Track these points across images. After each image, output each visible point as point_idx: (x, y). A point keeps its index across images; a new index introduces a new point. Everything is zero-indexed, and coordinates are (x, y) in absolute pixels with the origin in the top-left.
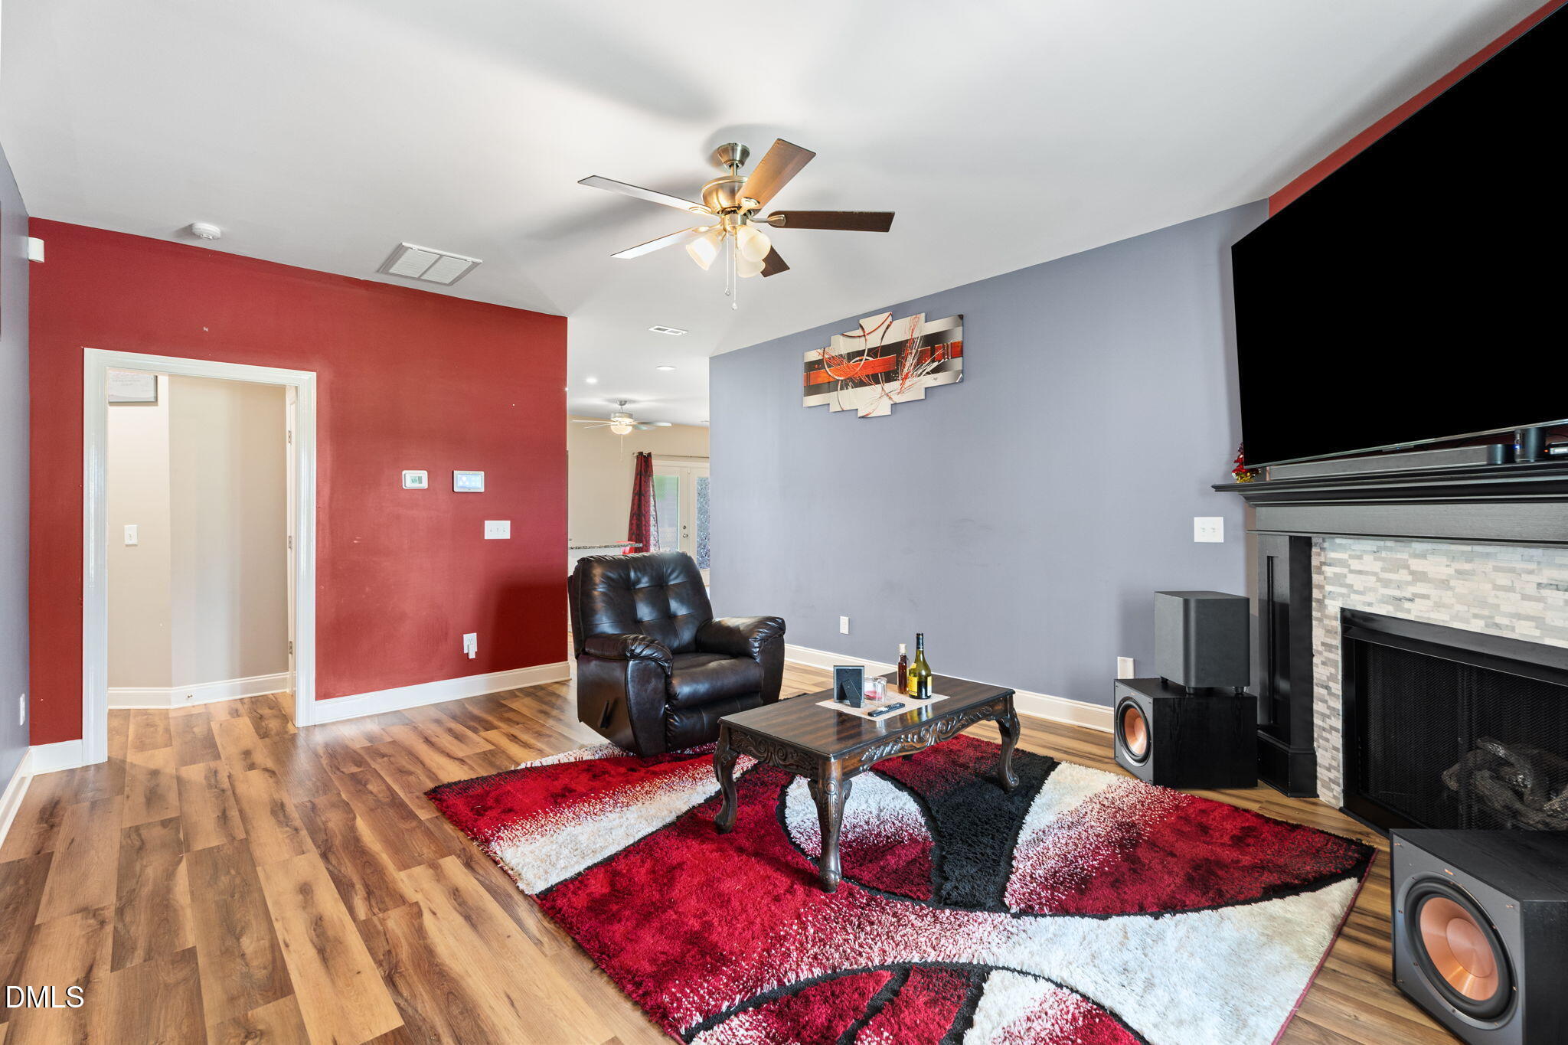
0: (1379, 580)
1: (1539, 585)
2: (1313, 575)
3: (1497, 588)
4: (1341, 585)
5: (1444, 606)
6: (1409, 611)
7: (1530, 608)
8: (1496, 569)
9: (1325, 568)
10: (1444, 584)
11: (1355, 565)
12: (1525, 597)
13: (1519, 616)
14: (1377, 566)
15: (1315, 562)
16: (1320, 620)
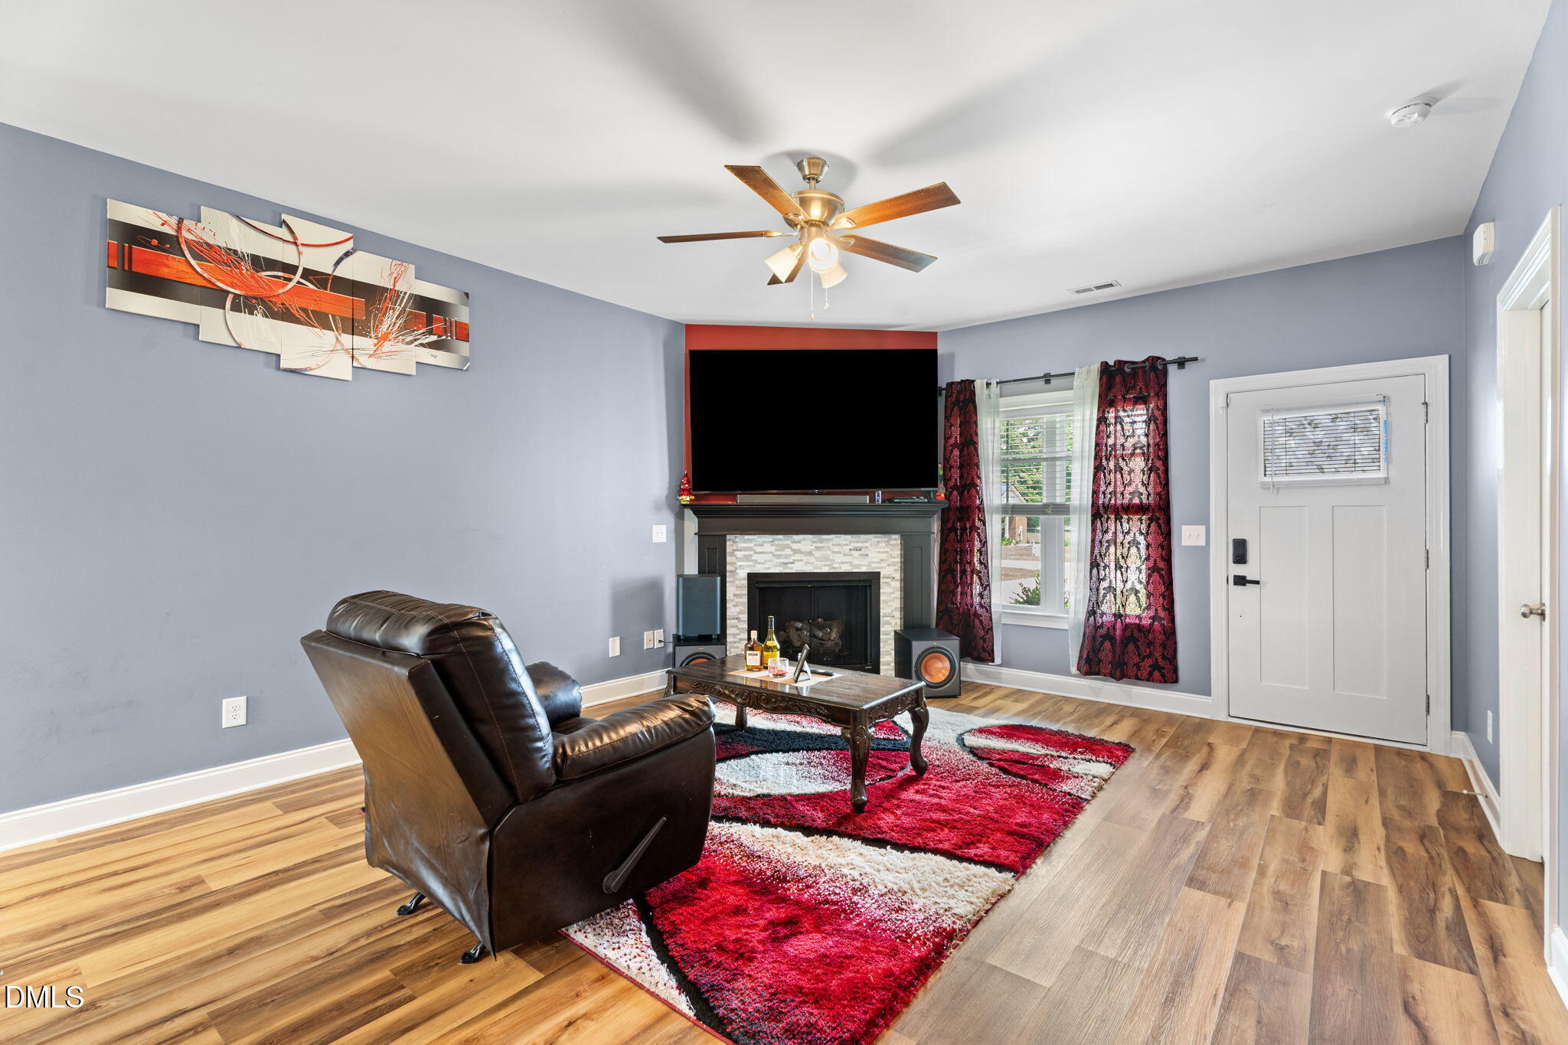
0: (773, 555)
1: (850, 550)
2: (727, 558)
3: (834, 552)
4: (749, 561)
5: (810, 563)
6: (792, 568)
7: (848, 559)
8: (833, 545)
9: (736, 553)
10: (810, 554)
11: (758, 549)
12: (845, 555)
13: (843, 563)
14: (772, 549)
15: (729, 550)
16: (733, 582)
